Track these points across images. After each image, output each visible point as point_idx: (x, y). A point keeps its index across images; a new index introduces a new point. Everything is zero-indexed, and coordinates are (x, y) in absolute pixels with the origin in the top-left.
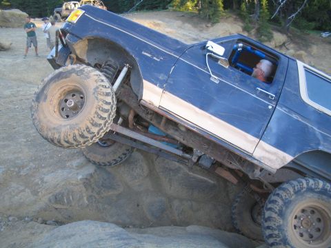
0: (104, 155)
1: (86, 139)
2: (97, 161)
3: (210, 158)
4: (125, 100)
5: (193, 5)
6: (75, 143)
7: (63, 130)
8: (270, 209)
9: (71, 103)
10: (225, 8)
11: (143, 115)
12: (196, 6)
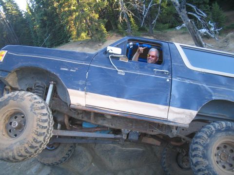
0: (55, 156)
1: (36, 149)
2: (50, 163)
3: (136, 132)
4: (58, 109)
5: (86, 34)
6: (28, 155)
7: (15, 147)
8: (195, 156)
9: (15, 124)
10: (107, 30)
11: (75, 116)
12: (88, 34)
